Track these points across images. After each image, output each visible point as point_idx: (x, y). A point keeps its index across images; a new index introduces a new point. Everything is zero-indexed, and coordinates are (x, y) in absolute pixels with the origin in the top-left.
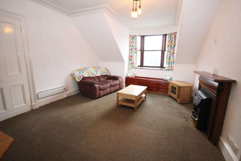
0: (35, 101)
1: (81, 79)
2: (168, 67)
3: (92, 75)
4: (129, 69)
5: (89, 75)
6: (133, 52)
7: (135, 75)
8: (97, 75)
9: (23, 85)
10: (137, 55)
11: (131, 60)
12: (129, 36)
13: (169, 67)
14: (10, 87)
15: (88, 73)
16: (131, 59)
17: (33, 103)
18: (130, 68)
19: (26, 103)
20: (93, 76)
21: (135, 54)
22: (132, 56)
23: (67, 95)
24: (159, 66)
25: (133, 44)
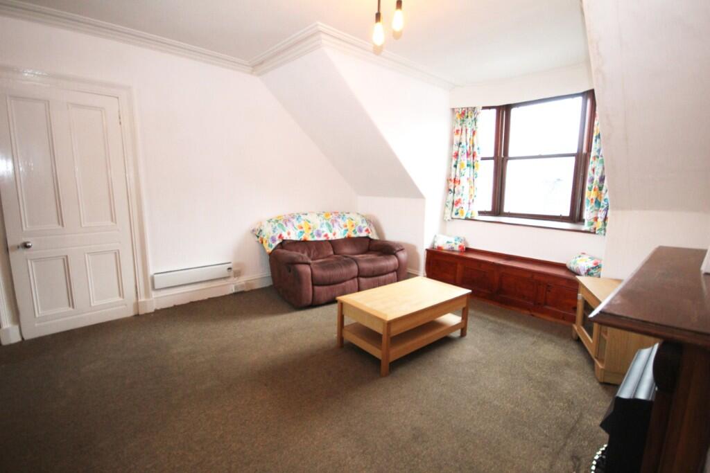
0: (147, 294)
1: (274, 245)
2: (592, 221)
3: (313, 237)
4: (444, 221)
5: (304, 235)
6: (462, 165)
7: (462, 244)
8: (331, 237)
9: (119, 253)
10: (476, 174)
11: (454, 192)
12: (449, 112)
13: (596, 219)
14: (86, 255)
15: (302, 230)
16: (452, 189)
17: (142, 299)
18: (449, 218)
19: (123, 297)
20: (316, 238)
21: (467, 172)
22: (458, 179)
23: (236, 288)
24: (566, 212)
25: (461, 139)
